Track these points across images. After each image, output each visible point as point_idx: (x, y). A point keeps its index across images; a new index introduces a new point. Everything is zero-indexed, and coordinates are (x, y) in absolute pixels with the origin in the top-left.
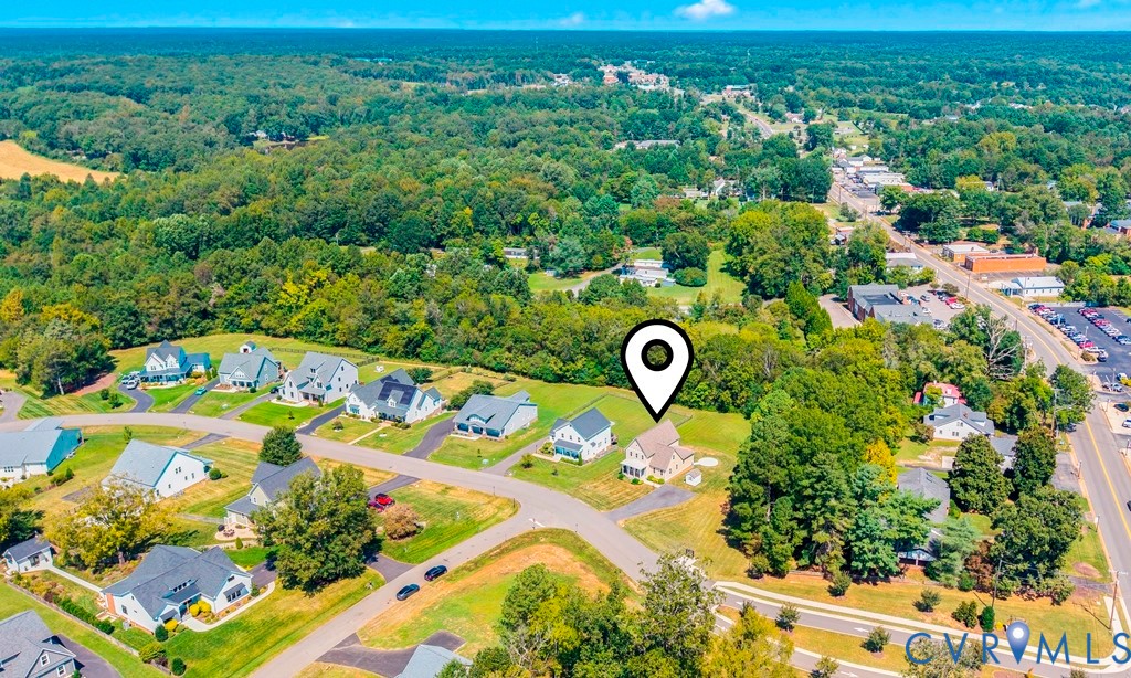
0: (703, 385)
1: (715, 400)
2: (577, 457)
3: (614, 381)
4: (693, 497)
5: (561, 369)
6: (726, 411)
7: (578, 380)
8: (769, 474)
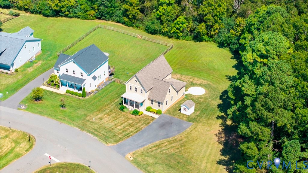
0: (181, 19)
1: (191, 31)
2: (80, 89)
3: (102, 15)
4: (190, 127)
5: (57, 5)
6: (201, 40)
7: (71, 15)
8: (277, 118)
